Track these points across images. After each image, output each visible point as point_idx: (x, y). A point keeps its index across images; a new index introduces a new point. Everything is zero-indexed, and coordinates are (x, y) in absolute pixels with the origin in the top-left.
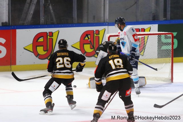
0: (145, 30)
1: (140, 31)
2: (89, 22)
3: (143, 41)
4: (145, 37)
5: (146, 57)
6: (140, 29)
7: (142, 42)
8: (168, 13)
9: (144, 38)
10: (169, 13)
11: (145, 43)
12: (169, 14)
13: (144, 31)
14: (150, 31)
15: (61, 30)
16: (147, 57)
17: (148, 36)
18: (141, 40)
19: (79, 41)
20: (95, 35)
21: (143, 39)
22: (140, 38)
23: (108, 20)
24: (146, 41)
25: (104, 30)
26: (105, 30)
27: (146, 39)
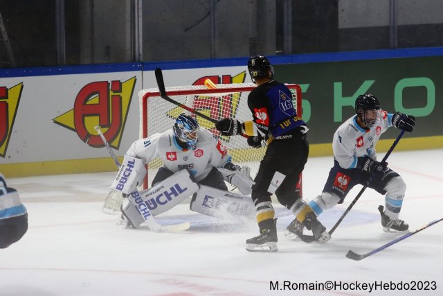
0: (233, 79)
1: (219, 83)
2: (96, 61)
3: (227, 106)
4: (232, 95)
5: (234, 144)
6: (221, 76)
7: (226, 109)
8: (286, 38)
9: (231, 99)
10: (290, 38)
11: (232, 112)
12: (289, 40)
13: (231, 82)
14: (243, 82)
15: (29, 81)
16: (237, 146)
17: (239, 93)
18: (224, 105)
19: (73, 107)
20: (111, 93)
21: (228, 102)
22: (220, 100)
23: (141, 57)
24: (234, 107)
25: (133, 80)
26: (135, 80)
27: (234, 102)
